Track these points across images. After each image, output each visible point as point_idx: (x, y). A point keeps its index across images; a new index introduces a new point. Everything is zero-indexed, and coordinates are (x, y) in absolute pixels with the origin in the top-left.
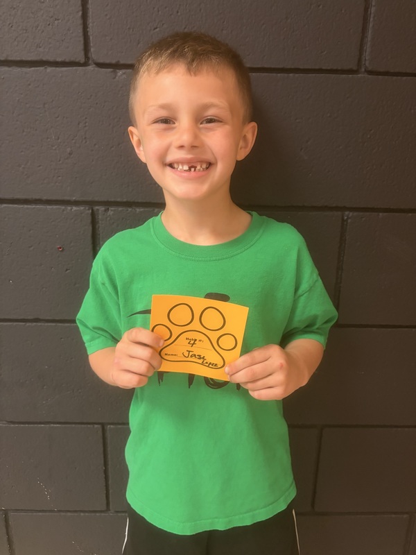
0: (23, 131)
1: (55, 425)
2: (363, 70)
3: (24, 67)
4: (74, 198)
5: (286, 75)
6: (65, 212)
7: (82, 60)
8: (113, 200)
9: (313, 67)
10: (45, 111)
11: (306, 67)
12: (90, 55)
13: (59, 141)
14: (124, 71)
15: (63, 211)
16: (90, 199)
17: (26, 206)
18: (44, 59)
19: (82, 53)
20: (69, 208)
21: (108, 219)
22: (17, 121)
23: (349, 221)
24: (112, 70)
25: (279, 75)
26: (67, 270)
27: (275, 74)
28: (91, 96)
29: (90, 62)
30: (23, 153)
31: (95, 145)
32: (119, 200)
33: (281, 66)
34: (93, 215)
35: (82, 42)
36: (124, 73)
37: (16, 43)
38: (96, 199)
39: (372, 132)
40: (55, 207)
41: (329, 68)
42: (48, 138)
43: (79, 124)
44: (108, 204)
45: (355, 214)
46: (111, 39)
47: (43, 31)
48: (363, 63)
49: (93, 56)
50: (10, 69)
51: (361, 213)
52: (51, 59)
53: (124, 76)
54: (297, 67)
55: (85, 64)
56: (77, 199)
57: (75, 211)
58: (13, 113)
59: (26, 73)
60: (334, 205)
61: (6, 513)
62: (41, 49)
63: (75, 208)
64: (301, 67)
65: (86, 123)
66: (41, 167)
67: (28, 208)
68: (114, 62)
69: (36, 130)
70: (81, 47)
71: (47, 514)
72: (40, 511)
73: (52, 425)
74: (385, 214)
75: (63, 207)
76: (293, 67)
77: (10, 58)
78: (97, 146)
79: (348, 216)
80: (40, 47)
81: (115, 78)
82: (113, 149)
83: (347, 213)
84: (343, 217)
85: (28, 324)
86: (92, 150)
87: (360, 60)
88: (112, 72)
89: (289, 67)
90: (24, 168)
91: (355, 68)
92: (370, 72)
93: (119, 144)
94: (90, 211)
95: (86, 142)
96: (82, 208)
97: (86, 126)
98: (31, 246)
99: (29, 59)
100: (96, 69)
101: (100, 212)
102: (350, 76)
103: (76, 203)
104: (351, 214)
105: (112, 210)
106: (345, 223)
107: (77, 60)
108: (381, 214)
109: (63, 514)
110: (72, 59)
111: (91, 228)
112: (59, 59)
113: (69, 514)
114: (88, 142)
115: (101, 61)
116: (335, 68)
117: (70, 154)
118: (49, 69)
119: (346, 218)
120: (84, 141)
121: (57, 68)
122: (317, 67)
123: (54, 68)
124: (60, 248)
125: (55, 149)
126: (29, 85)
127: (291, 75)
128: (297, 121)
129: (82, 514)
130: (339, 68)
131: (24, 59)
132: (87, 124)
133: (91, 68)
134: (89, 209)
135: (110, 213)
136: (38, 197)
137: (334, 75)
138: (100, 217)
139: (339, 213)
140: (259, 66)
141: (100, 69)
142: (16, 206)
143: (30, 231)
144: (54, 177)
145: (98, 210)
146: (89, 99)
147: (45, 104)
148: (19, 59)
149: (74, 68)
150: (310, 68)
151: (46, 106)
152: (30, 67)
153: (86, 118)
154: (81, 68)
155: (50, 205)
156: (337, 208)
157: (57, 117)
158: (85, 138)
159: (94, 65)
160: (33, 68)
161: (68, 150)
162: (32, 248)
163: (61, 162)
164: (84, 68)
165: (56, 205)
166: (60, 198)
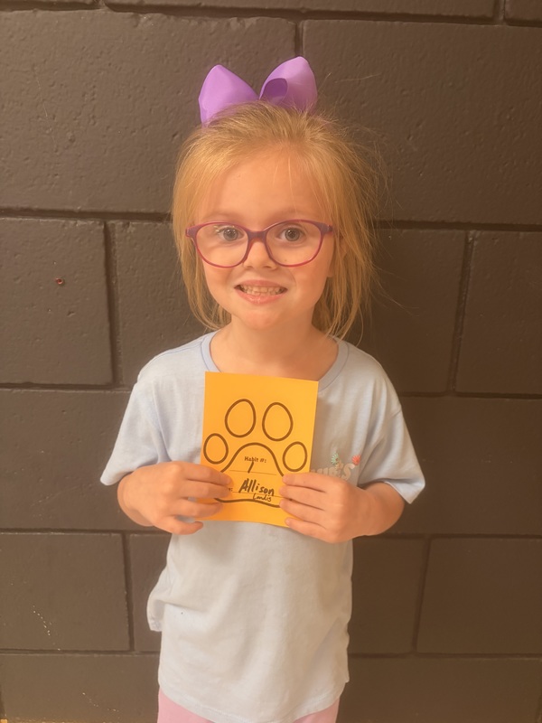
0: (3, 106)
1: (56, 534)
2: (501, 18)
4: (79, 208)
5: (389, 23)
6: (66, 228)
8: (135, 210)
9: (429, 13)
10: (35, 76)
11: (418, 12)
13: (55, 121)
14: (150, 15)
15: (64, 226)
16: (101, 208)
17: (8, 219)
20: (72, 222)
21: (128, 238)
23: (476, 243)
24: (132, 13)
25: (378, 23)
26: (70, 313)
27: (372, 22)
28: (101, 53)
29: (100, 3)
31: (108, 127)
32: (143, 210)
33: (381, 10)
34: (107, 233)
36: (150, 19)
38: (111, 209)
39: (513, 110)
40: (51, 220)
41: (451, 14)
42: (38, 117)
43: (83, 96)
44: (127, 216)
45: (485, 233)
48: (502, 8)
51: (493, 233)
53: (150, 23)
54: (406, 11)
55: (93, 6)
56: (84, 209)
57: (82, 226)
59: (6, 19)
60: (454, 220)
63: (80, 223)
64: (412, 12)
65: (94, 94)
66: (29, 161)
67: (11, 222)
68: (135, 2)
69: (22, 104)
71: (47, 655)
72: (37, 651)
73: (52, 533)
74: (528, 233)
75: (63, 221)
76: (399, 11)
78: (110, 130)
79: (473, 237)
81: (136, 26)
82: (134, 134)
83: (472, 232)
84: (467, 238)
85: (15, 391)
86: (104, 136)
87: (496, 4)
88: (132, 17)
89: (393, 11)
90: (4, 162)
91: (489, 15)
92: (511, 22)
93: (143, 128)
94: (103, 227)
95: (95, 123)
96: (91, 222)
97: (93, 99)
98: (18, 278)
100: (109, 12)
101: (116, 228)
102: (483, 26)
103: (82, 215)
104: (478, 233)
105: (133, 226)
106: (470, 247)
108: (522, 234)
109: (68, 655)
111: (103, 251)
113: (77, 655)
114: (97, 124)
116: (460, 14)
117: (72, 141)
118: (41, 13)
119: (471, 239)
120: (92, 122)
121: (52, 12)
122: (434, 13)
123: (47, 12)
124: (60, 281)
125: (50, 134)
126: (11, 37)
127: (396, 23)
128: (404, 93)
129: (96, 655)
130: (467, 15)
132: (95, 96)
133: (101, 11)
134: (100, 224)
135: (131, 229)
136: (26, 206)
137: (459, 25)
138: (117, 235)
139: (462, 232)
140: (350, 9)
141: (115, 13)
143: (15, 255)
144: (49, 175)
145: (113, 225)
146: (98, 57)
147: (34, 66)
149: (77, 11)
150: (424, 13)
151: (36, 68)
152: (13, 10)
153: (94, 87)
154: (86, 11)
155: (43, 217)
156: (458, 225)
157: (52, 86)
158: (94, 117)
159: (106, 8)
160: (16, 12)
161: (69, 135)
162: (19, 281)
163: (58, 154)
164: (91, 11)
165: (53, 217)
166: (58, 206)
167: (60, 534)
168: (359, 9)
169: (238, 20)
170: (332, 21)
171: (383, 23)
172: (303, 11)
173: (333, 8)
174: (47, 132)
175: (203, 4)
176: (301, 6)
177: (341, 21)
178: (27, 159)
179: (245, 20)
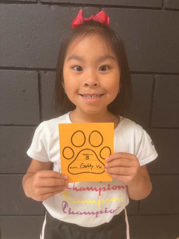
0: (6, 34)
1: (21, 175)
2: (164, 8)
3: (7, 4)
4: (30, 67)
5: (129, 9)
6: (26, 73)
7: (35, 1)
8: (48, 68)
9: (142, 6)
10: (17, 25)
11: (138, 6)
13: (23, 39)
14: (54, 6)
15: (25, 73)
16: (37, 67)
17: (7, 70)
20: (28, 72)
21: (46, 77)
22: (4, 29)
23: (157, 79)
24: (48, 5)
25: (126, 9)
26: (26, 101)
27: (124, 9)
28: (38, 17)
29: (38, 2)
30: (6, 45)
31: (40, 41)
32: (51, 68)
33: (127, 5)
34: (39, 75)
36: (54, 7)
38: (41, 67)
39: (168, 37)
41: (149, 7)
42: (18, 38)
43: (32, 31)
44: (46, 70)
45: (160, 75)
48: (164, 5)
50: (1, 4)
51: (162, 75)
52: (20, 0)
53: (54, 8)
54: (135, 6)
56: (32, 67)
57: (31, 73)
58: (2, 25)
59: (8, 6)
60: (150, 71)
63: (30, 72)
64: (136, 6)
65: (36, 30)
68: (49, 1)
69: (12, 34)
71: (17, 216)
72: (13, 215)
73: (19, 175)
74: (173, 76)
75: (25, 71)
76: (132, 6)
81: (50, 9)
82: (49, 43)
83: (156, 75)
84: (154, 77)
85: (8, 127)
86: (39, 44)
87: (163, 4)
88: (48, 6)
89: (131, 5)
90: (6, 52)
91: (160, 7)
92: (167, 9)
93: (51, 41)
94: (38, 73)
96: (34, 72)
97: (36, 32)
98: (10, 90)
99: (10, 0)
100: (41, 5)
101: (42, 73)
102: (159, 10)
103: (31, 69)
104: (158, 75)
105: (48, 73)
106: (155, 80)
107: (32, 1)
108: (171, 76)
109: (24, 216)
111: (38, 81)
113: (27, 216)
114: (37, 40)
115: (44, 1)
116: (151, 7)
117: (29, 45)
118: (19, 5)
119: (155, 77)
120: (35, 39)
121: (23, 4)
123: (21, 4)
124: (23, 91)
126: (10, 12)
127: (132, 9)
128: (134, 31)
129: (33, 216)
130: (153, 7)
131: (7, 0)
132: (36, 31)
133: (38, 4)
134: (37, 72)
135: (47, 74)
136: (13, 66)
137: (151, 10)
138: (42, 76)
139: (153, 75)
140: (117, 5)
141: (43, 5)
142: (2, 70)
143: (9, 82)
144: (21, 56)
145: (41, 73)
146: (37, 19)
147: (17, 21)
149: (31, 4)
150: (140, 6)
151: (17, 22)
152: (10, 4)
153: (36, 28)
154: (34, 4)
155: (18, 70)
156: (151, 73)
157: (22, 28)
158: (36, 38)
159: (40, 3)
160: (11, 4)
161: (28, 43)
162: (10, 91)
163: (24, 49)
164: (35, 4)
165: (21, 70)
166: (23, 66)
168: (120, 5)
169: (82, 8)
170: (111, 8)
171: (128, 9)
172: (103, 5)
173: (112, 4)
174: (21, 42)
175: (71, 2)
176: (102, 3)
177: (115, 8)
178: (14, 51)
179: (84, 8)
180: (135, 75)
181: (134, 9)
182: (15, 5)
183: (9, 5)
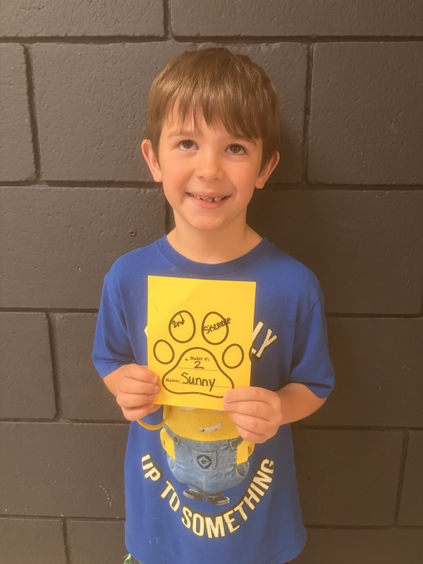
0: (99, 110)
1: (120, 425)
3: (101, 43)
4: (148, 180)
5: (376, 43)
6: (138, 194)
7: (162, 34)
9: (405, 35)
10: (122, 88)
11: (397, 34)
12: (169, 29)
13: (135, 119)
14: (204, 43)
15: (137, 193)
17: (98, 189)
18: (123, 34)
19: (162, 28)
20: (143, 190)
22: (93, 99)
24: (192, 43)
25: (368, 43)
27: (364, 43)
29: (169, 36)
30: (97, 133)
33: (370, 34)
35: (162, 16)
37: (94, 18)
40: (128, 189)
42: (123, 117)
46: (192, 11)
47: (122, 5)
49: (173, 29)
50: (87, 45)
52: (130, 34)
54: (388, 34)
55: (164, 39)
57: (149, 193)
58: (90, 91)
59: (103, 49)
61: (64, 520)
62: (120, 24)
63: (148, 191)
64: (392, 35)
66: (115, 147)
67: (100, 191)
68: (194, 34)
69: (112, 108)
70: (161, 20)
71: (108, 522)
72: (100, 519)
73: (117, 424)
75: (137, 190)
76: (383, 35)
77: (88, 34)
80: (119, 22)
88: (193, 45)
89: (379, 34)
90: (98, 148)
96: (156, 190)
98: (102, 231)
99: (108, 34)
100: (176, 43)
103: (150, 185)
107: (156, 35)
110: (151, 33)
111: (165, 211)
112: (138, 34)
115: (181, 34)
118: (128, 45)
121: (136, 44)
122: (409, 35)
123: (132, 44)
124: (133, 233)
125: (131, 128)
126: (107, 61)
127: (381, 43)
128: (388, 91)
131: (102, 34)
133: (171, 42)
136: (110, 179)
140: (347, 34)
141: (180, 43)
142: (87, 188)
143: (101, 215)
144: (128, 157)
147: (122, 81)
148: (97, 34)
149: (153, 43)
150: (401, 35)
151: (123, 83)
152: (108, 43)
154: (160, 42)
155: (122, 187)
157: (134, 95)
159: (173, 40)
160: (110, 44)
162: (103, 234)
163: (136, 141)
164: (163, 42)
165: (129, 187)
166: (133, 180)
167: (122, 425)
168: (354, 34)
169: (267, 45)
170: (335, 43)
171: (372, 43)
172: (314, 37)
173: (336, 34)
174: (129, 127)
175: (242, 35)
176: (312, 33)
177: (341, 43)
178: (114, 146)
179: (272, 44)
180: (388, 192)
181: (388, 43)
182: (119, 44)
183: (106, 46)
